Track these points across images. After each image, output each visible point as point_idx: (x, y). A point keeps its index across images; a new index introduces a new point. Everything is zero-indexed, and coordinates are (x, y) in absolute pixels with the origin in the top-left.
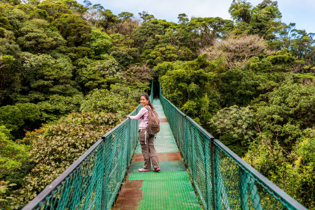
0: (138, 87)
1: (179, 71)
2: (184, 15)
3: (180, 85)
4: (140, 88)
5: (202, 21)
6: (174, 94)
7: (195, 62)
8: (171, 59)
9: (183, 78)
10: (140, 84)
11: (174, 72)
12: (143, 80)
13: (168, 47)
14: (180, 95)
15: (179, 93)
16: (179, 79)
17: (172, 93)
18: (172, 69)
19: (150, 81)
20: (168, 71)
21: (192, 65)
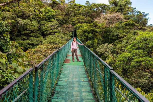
0: (67, 35)
1: (85, 28)
2: (88, 2)
3: (85, 34)
4: (68, 35)
5: (96, 5)
6: (83, 38)
7: (92, 24)
8: (82, 22)
9: (87, 31)
10: (68, 33)
11: (83, 28)
12: (69, 31)
13: (80, 17)
14: (85, 38)
15: (85, 37)
16: (84, 32)
17: (81, 37)
18: (82, 27)
19: (73, 32)
20: (80, 28)
21: (91, 26)
